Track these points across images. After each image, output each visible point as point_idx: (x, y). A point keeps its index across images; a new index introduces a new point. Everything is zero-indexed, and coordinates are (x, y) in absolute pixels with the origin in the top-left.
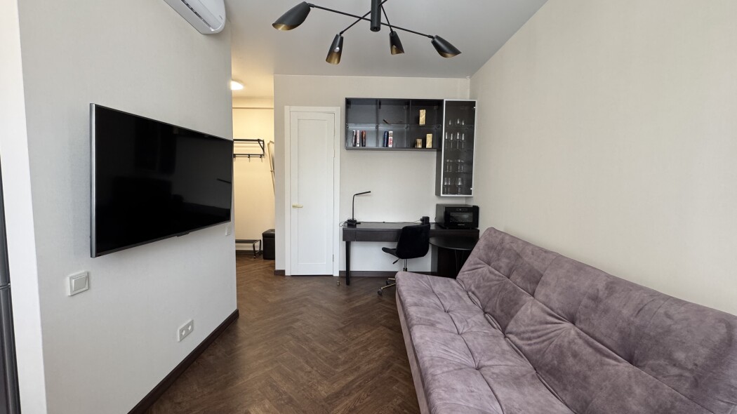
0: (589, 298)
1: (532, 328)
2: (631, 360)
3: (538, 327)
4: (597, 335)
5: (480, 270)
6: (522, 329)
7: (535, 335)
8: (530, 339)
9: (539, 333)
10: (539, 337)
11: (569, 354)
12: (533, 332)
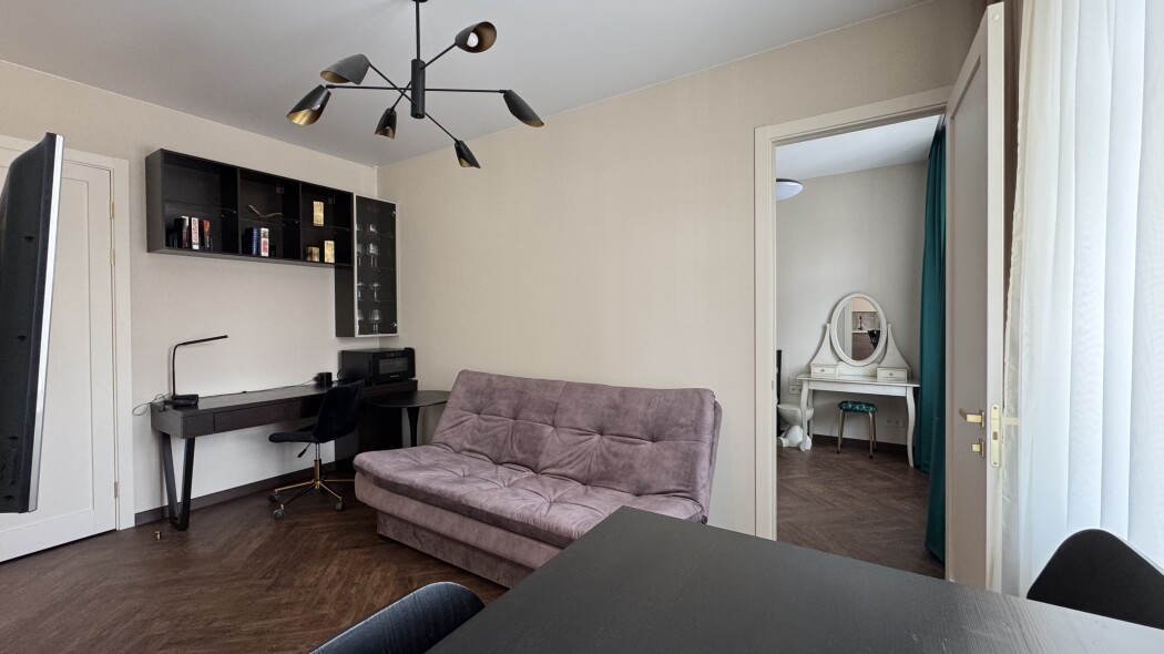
0: (609, 408)
1: (569, 453)
2: (654, 440)
3: (574, 449)
4: (626, 433)
5: (467, 423)
6: (558, 458)
7: (574, 457)
8: (570, 463)
9: (576, 454)
10: (578, 457)
11: (611, 456)
12: (570, 456)
